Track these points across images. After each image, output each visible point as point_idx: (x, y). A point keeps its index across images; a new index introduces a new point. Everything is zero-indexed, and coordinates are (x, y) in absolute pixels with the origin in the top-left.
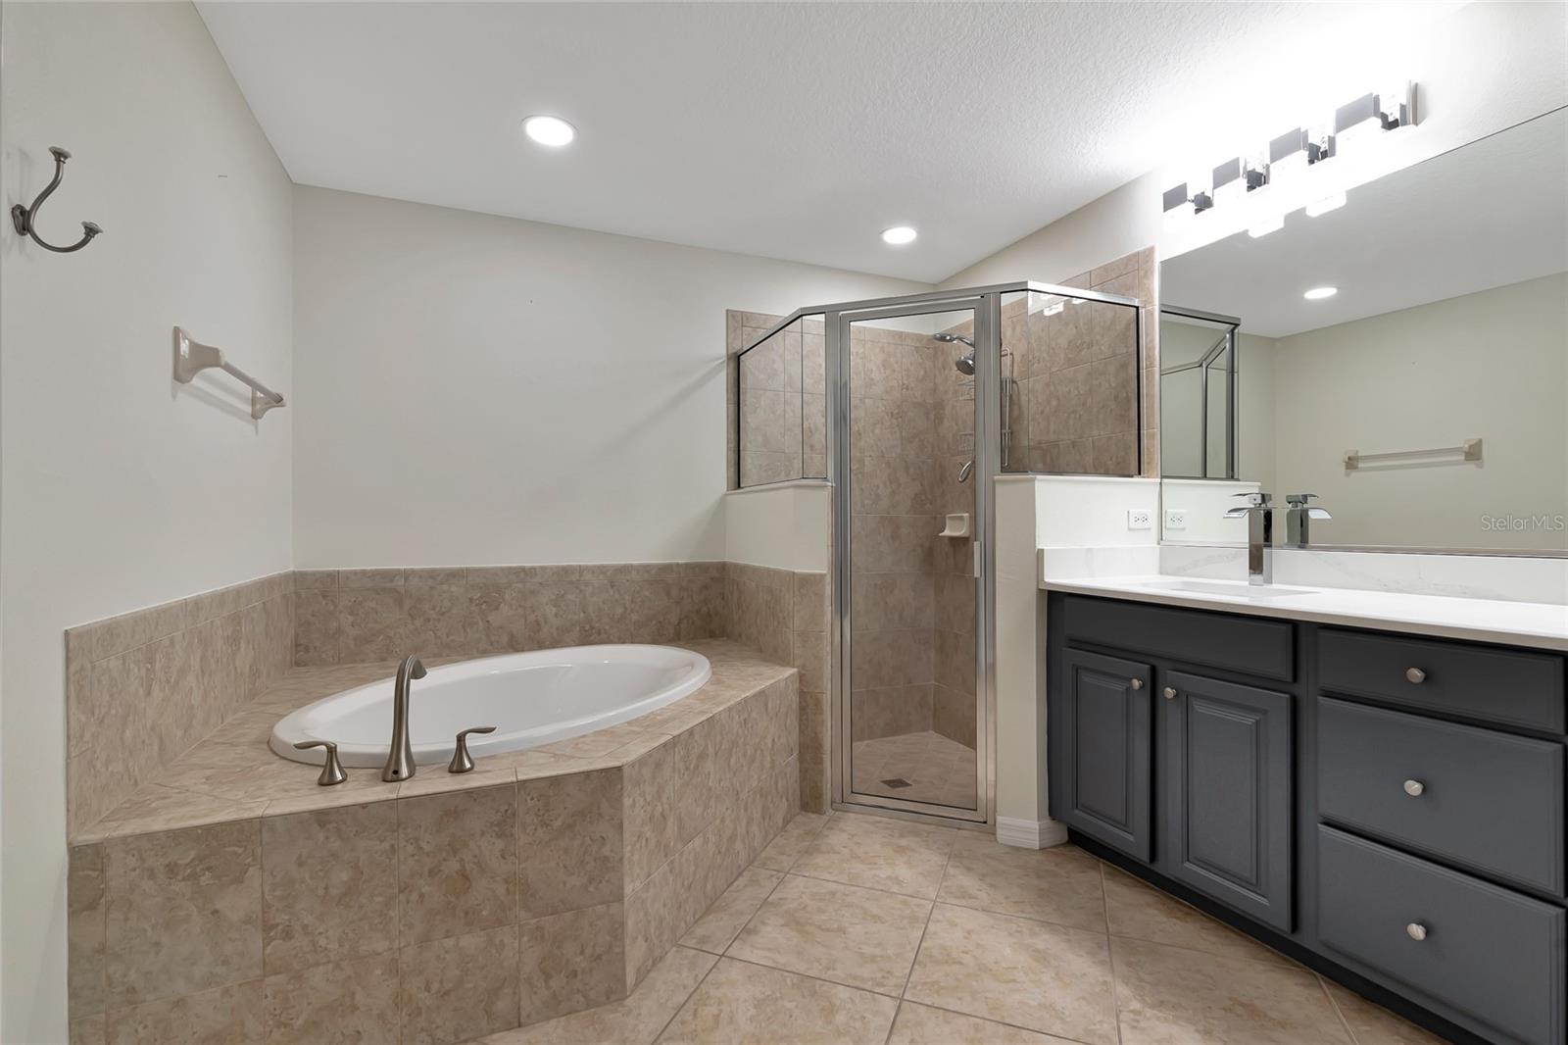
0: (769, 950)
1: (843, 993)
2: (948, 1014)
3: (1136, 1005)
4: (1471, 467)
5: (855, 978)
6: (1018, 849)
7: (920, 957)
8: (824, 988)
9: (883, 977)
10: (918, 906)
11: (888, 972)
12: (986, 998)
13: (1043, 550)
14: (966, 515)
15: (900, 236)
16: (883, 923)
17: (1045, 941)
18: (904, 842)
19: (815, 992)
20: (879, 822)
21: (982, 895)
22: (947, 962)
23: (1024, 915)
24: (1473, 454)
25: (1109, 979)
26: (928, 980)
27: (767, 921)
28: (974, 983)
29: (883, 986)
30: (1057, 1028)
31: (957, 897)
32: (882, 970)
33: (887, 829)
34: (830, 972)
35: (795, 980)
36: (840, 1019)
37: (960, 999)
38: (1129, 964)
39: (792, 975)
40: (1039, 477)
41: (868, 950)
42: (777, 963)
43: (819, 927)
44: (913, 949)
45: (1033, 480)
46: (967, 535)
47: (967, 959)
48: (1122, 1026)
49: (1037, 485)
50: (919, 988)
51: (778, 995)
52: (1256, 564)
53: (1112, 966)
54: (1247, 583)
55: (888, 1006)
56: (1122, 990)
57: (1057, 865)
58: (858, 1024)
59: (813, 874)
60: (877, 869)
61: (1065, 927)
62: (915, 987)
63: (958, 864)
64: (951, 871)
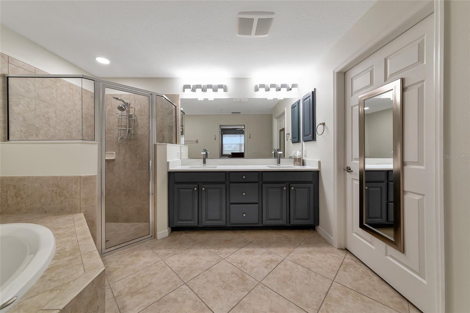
0: (137, 305)
1: (172, 295)
2: (197, 277)
3: (217, 251)
4: (197, 144)
5: (170, 289)
6: (164, 238)
7: (177, 273)
8: (167, 298)
9: (175, 283)
10: (161, 264)
11: (175, 281)
12: (198, 269)
13: (169, 162)
14: (114, 152)
15: (103, 61)
16: (158, 273)
17: (192, 251)
18: (135, 253)
19: (166, 301)
20: (120, 253)
21: (170, 252)
22: (183, 269)
23: (183, 250)
24: (197, 142)
25: (209, 250)
26: (184, 275)
27: (124, 301)
28: (193, 268)
29: (178, 285)
30: (213, 264)
31: (165, 256)
32: (173, 282)
33: (125, 253)
34: (163, 294)
35: (157, 304)
36: (179, 299)
37: (194, 273)
38: (208, 246)
39: (154, 304)
40: (168, 144)
41: (164, 281)
42: (145, 306)
43: (143, 288)
44: (173, 273)
45: (167, 145)
46: (114, 159)
47: (185, 265)
48: (219, 255)
49: (167, 146)
50: (185, 278)
51: (158, 311)
52: (204, 162)
53: (206, 248)
54: (203, 166)
55: (185, 287)
56: (212, 250)
57: (175, 237)
58: (185, 296)
59: (119, 278)
60: (137, 264)
61: (191, 247)
62: (184, 279)
63: (156, 249)
64: (157, 252)
